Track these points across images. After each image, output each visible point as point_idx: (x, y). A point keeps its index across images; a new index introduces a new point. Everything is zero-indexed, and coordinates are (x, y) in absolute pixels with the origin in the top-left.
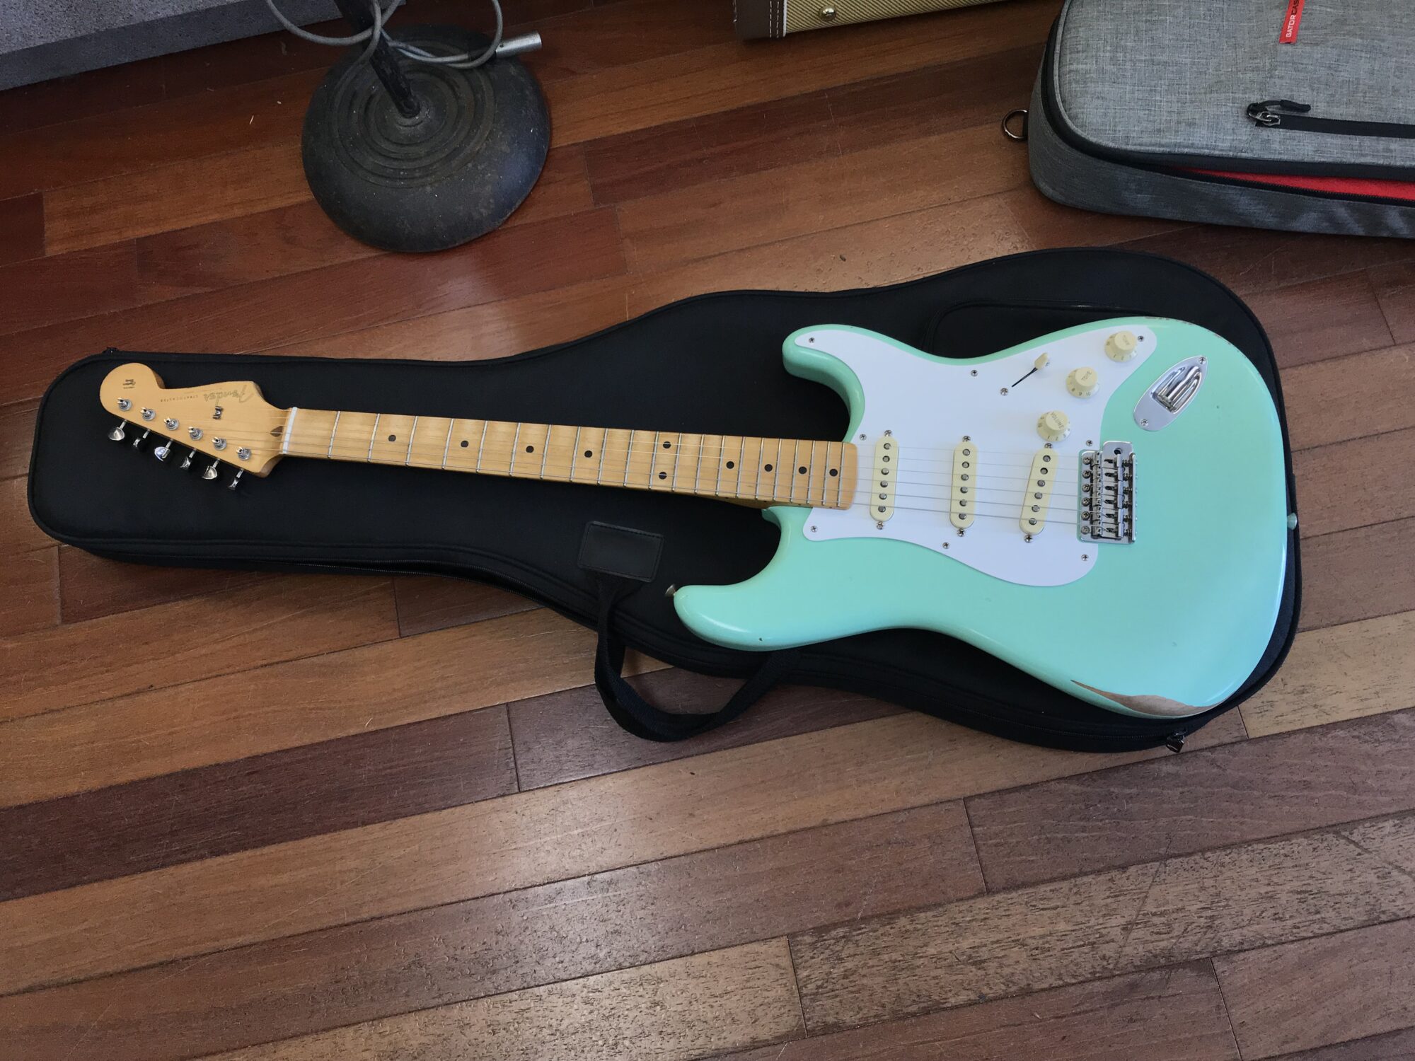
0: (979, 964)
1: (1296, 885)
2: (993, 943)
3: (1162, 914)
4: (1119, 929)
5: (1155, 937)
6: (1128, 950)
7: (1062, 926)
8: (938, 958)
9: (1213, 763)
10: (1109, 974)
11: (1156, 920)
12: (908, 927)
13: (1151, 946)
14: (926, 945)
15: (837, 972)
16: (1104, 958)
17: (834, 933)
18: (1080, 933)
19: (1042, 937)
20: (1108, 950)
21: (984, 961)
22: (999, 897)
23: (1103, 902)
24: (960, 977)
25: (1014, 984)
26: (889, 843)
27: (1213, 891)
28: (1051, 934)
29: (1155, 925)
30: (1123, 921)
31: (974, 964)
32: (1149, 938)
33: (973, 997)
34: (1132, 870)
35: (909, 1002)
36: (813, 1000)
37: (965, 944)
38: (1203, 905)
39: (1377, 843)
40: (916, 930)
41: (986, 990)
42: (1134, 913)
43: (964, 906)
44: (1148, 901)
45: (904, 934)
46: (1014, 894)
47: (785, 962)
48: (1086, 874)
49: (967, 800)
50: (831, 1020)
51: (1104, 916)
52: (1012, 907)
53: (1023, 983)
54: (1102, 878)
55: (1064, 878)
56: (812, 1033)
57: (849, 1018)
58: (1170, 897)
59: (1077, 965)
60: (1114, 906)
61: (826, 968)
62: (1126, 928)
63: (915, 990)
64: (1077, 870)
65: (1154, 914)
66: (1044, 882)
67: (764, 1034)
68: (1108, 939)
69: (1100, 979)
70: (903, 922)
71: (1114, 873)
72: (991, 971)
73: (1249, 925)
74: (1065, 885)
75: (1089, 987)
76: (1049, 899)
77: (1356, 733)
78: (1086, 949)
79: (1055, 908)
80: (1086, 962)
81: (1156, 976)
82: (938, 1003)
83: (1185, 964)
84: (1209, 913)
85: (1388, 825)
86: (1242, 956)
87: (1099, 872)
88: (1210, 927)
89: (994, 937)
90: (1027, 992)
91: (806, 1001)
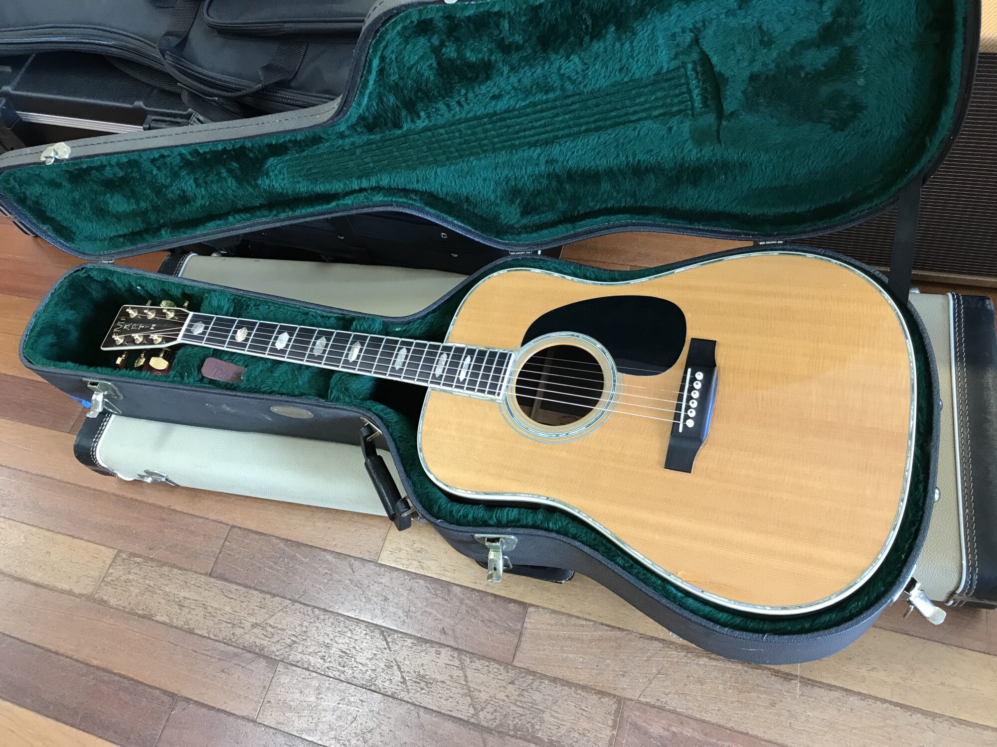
0: (181, 606)
1: (344, 648)
2: (194, 600)
3: (273, 627)
4: (250, 624)
5: (263, 636)
6: (247, 637)
7: (228, 609)
8: (167, 594)
9: (351, 566)
10: (230, 643)
11: (269, 629)
12: (166, 573)
13: (257, 640)
14: (167, 585)
15: (124, 578)
16: (233, 634)
17: (136, 559)
18: (232, 616)
19: (216, 609)
20: (239, 631)
21: (184, 606)
22: (212, 580)
23: (253, 607)
24: (169, 608)
25: (188, 624)
26: (187, 530)
27: (304, 629)
28: (220, 610)
29: (267, 631)
30: (254, 621)
31: (178, 605)
32: (260, 636)
33: (167, 621)
34: (277, 598)
35: (140, 608)
36: (106, 585)
37: (183, 594)
38: (294, 633)
39: (397, 647)
40: (168, 576)
41: (175, 621)
42: (262, 620)
43: (195, 576)
44: (273, 618)
45: (162, 575)
46: (219, 582)
47: (109, 562)
48: (256, 590)
49: (233, 527)
50: (105, 598)
51: (248, 614)
52: (214, 588)
53: (191, 627)
54: (261, 595)
55: (246, 586)
56: (95, 601)
57: (113, 602)
58: (284, 622)
59: (220, 631)
60: (256, 612)
61: (121, 573)
62: (254, 625)
63: (147, 603)
64: (253, 585)
65: (270, 626)
66: (236, 583)
67: (77, 591)
68: (242, 626)
69: (225, 643)
70: (166, 569)
71: (268, 596)
72: (183, 613)
73: (309, 655)
74: (243, 589)
75: (217, 644)
76: (231, 592)
77: (429, 586)
78: (230, 626)
79: (231, 598)
80: (225, 632)
81: (249, 655)
82: (152, 615)
83: (266, 657)
84: (294, 639)
85: (409, 642)
86: (294, 668)
87: (262, 592)
88: (290, 646)
89: (197, 597)
90: (191, 632)
91: (102, 584)
